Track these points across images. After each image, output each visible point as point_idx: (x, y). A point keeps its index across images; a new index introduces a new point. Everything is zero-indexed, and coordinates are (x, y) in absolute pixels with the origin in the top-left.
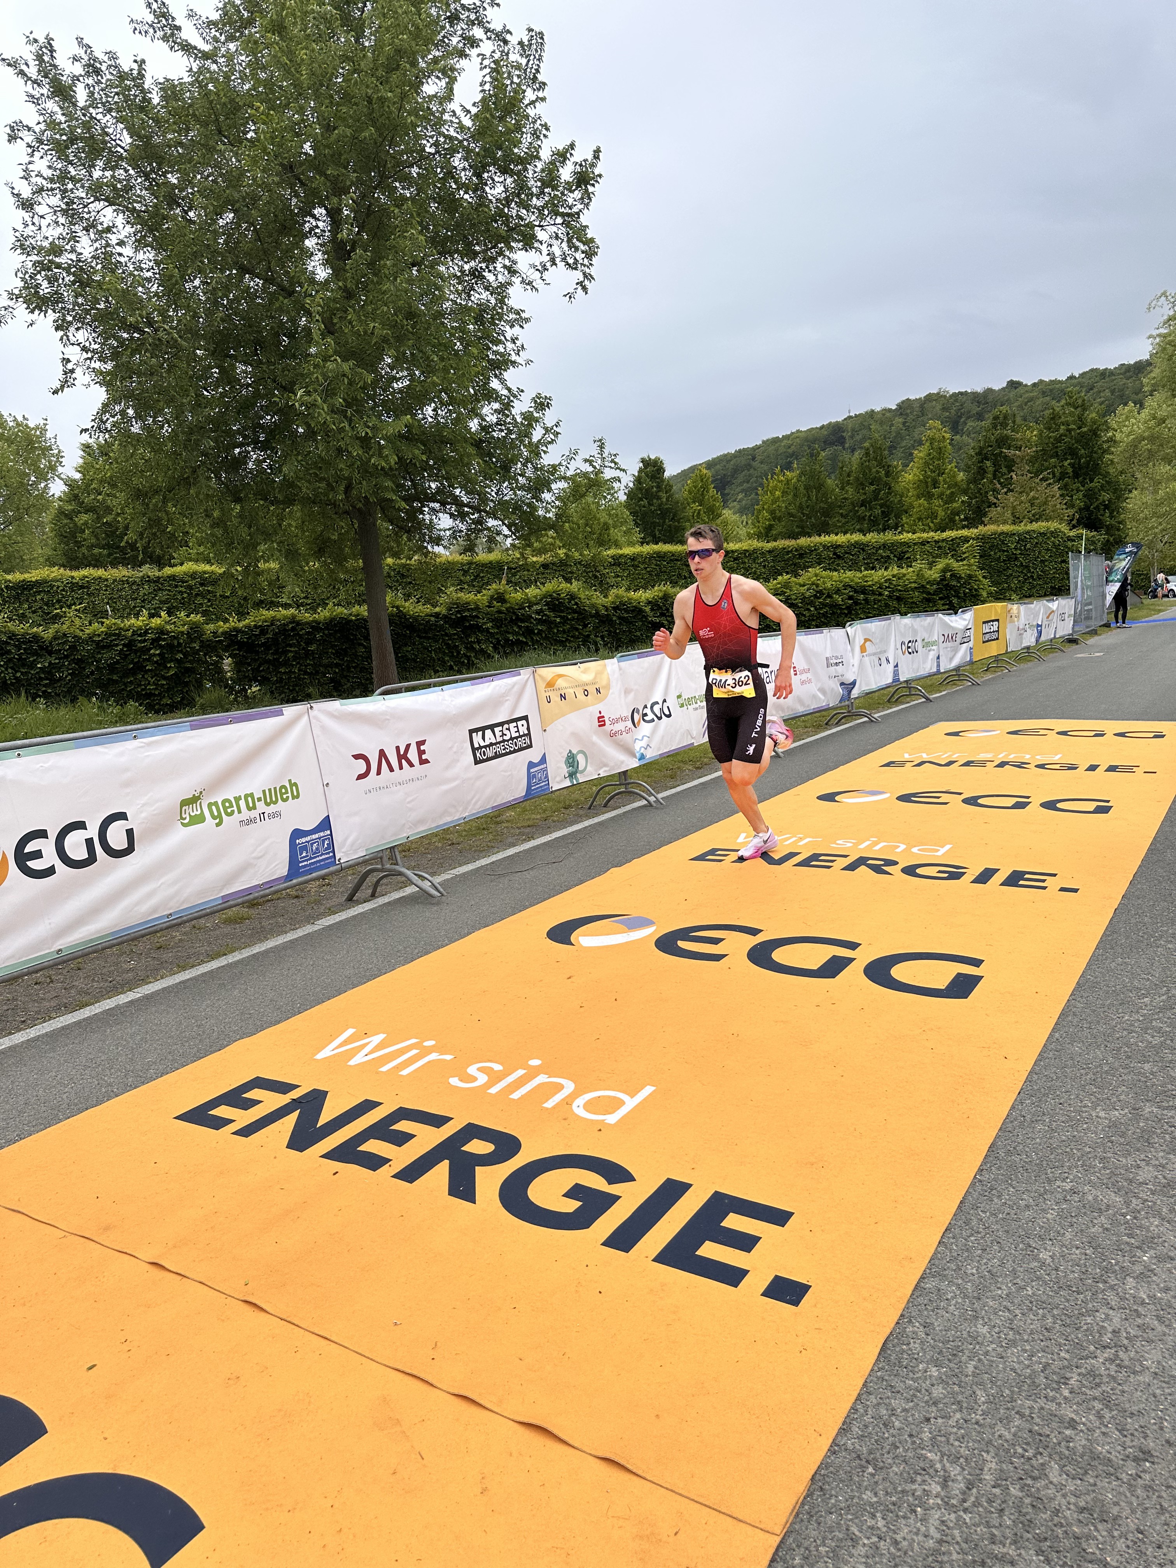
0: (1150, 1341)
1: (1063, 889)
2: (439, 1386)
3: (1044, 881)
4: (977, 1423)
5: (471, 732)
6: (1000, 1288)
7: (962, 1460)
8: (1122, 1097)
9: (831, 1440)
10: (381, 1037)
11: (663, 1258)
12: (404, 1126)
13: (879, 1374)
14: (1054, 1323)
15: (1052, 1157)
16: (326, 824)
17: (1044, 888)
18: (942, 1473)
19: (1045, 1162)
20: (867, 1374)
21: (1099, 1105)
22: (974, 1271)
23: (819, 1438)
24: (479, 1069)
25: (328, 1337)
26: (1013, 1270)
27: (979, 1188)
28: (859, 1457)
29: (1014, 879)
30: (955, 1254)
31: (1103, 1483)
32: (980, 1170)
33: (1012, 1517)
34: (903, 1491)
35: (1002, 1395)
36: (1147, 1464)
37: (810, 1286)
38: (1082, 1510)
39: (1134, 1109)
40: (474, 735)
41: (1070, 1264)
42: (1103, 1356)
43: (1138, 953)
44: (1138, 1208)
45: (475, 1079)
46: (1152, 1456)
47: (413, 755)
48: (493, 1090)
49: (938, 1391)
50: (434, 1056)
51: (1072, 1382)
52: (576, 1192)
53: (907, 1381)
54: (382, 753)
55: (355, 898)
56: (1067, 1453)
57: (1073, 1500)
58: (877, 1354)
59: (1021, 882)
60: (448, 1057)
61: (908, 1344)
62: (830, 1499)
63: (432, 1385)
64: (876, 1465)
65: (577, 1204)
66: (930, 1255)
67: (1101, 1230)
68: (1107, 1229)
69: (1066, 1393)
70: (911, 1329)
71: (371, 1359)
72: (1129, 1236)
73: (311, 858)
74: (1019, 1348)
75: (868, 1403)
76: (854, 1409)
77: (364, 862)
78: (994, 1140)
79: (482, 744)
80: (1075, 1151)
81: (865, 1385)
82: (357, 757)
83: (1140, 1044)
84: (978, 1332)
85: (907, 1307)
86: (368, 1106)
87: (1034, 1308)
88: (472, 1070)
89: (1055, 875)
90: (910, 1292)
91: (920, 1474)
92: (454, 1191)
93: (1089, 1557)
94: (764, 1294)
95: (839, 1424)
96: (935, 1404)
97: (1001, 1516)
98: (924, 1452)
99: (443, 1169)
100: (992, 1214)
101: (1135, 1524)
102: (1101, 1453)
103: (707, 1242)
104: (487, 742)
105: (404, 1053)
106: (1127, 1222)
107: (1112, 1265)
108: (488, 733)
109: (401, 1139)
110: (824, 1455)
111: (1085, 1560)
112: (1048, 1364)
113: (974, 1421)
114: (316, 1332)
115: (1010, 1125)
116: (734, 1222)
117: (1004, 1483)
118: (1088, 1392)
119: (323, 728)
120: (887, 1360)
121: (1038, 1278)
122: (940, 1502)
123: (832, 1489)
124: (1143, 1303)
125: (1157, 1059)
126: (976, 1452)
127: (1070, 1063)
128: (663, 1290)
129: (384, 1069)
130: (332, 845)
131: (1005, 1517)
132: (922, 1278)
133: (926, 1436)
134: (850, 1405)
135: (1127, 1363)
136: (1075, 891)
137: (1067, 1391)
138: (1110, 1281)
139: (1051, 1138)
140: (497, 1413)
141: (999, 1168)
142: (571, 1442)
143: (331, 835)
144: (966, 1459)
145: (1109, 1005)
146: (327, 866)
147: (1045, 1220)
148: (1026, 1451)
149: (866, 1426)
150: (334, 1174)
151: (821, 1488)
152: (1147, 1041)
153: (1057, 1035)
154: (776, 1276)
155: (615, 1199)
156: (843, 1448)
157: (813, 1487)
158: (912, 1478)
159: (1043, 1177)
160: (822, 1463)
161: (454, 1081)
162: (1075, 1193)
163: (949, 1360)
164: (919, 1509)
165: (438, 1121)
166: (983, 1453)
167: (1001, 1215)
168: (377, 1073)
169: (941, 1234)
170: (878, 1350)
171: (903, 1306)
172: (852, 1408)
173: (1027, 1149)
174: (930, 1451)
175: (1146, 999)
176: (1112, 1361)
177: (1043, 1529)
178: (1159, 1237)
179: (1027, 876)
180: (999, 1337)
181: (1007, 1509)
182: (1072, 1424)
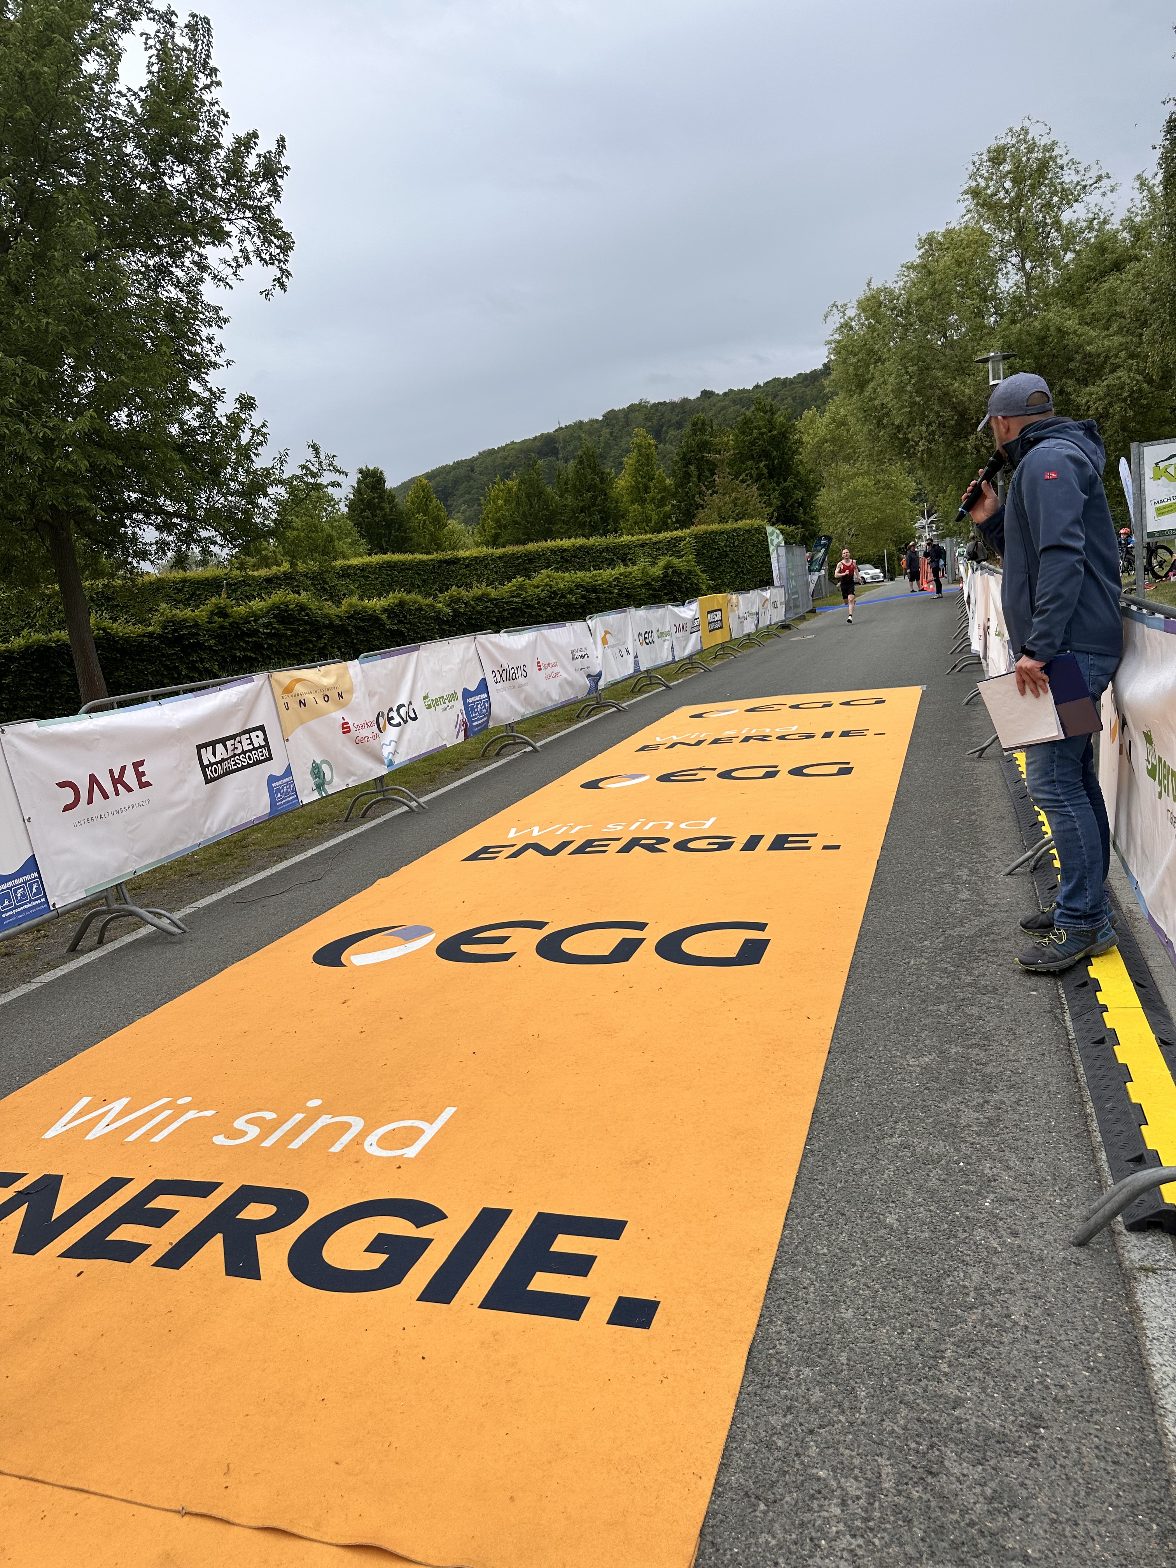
0: (1011, 1292)
1: (825, 848)
2: (237, 1521)
3: (807, 842)
4: (863, 1423)
5: (199, 747)
6: (854, 1265)
7: (856, 1471)
8: (927, 1042)
9: (713, 1481)
10: (125, 1101)
11: (489, 1303)
12: (162, 1202)
13: (750, 1389)
14: (917, 1292)
15: (875, 1113)
16: (31, 865)
17: (809, 848)
18: (839, 1491)
19: (870, 1121)
20: (737, 1392)
21: (907, 1053)
22: (825, 1251)
23: (700, 1482)
24: (247, 1122)
25: (86, 1488)
26: (864, 1241)
27: (811, 1160)
28: (747, 1495)
29: (780, 843)
30: (802, 1236)
31: (1006, 1463)
32: (809, 1140)
33: (922, 1527)
34: (802, 1524)
35: (882, 1385)
36: (1042, 1430)
37: (659, 1302)
38: (990, 1500)
39: (941, 1052)
40: (203, 750)
41: (918, 1224)
42: (973, 1317)
43: (908, 899)
44: (968, 1152)
45: (244, 1133)
46: (1043, 1420)
47: (130, 778)
48: (267, 1143)
49: (817, 1395)
50: (191, 1115)
51: (948, 1353)
52: (380, 1244)
53: (782, 1392)
54: (93, 779)
55: (78, 948)
56: (961, 1436)
57: (978, 1490)
58: (743, 1366)
59: (786, 845)
60: (209, 1113)
61: (774, 1348)
62: (725, 1554)
63: (228, 1522)
64: (766, 1500)
65: (384, 1257)
66: (778, 1242)
67: (938, 1183)
68: (944, 1180)
69: (945, 1368)
70: (774, 1330)
71: (146, 1506)
72: (966, 1183)
73: (16, 907)
74: (888, 1328)
75: (745, 1426)
76: (731, 1437)
77: (84, 905)
78: (816, 1105)
79: (213, 760)
80: (896, 1104)
81: (737, 1406)
82: (62, 785)
83: (931, 987)
84: (843, 1318)
85: (765, 1307)
86: (115, 1185)
87: (893, 1279)
88: (240, 1123)
89: (815, 835)
90: (765, 1288)
91: (817, 1499)
92: (232, 1269)
93: (1011, 1553)
94: (611, 1322)
95: (718, 1460)
96: (816, 1410)
97: (910, 1529)
98: (814, 1471)
99: (216, 1245)
100: (830, 1185)
101: (1046, 1503)
102: (994, 1429)
103: (538, 1273)
104: (219, 759)
105: (154, 1117)
106: (961, 1170)
107: (958, 1218)
108: (219, 747)
109: (161, 1218)
110: (708, 1501)
111: (1007, 1559)
112: (921, 1340)
113: (859, 1421)
114: (69, 1485)
115: (828, 1087)
116: (564, 1244)
117: (905, 1487)
118: (966, 1361)
119: (18, 754)
120: (755, 1371)
121: (891, 1246)
122: (841, 1527)
123: (725, 1541)
124: (996, 1252)
125: (950, 999)
126: (869, 1458)
127: (870, 1014)
128: (496, 1340)
129: (131, 1138)
130: (42, 890)
131: (915, 1529)
132: (774, 1269)
133: (813, 1450)
134: (724, 1434)
135: (995, 1321)
136: (837, 847)
137: (945, 1366)
138: (960, 1235)
139: (870, 1094)
140: (316, 1541)
141: (826, 1135)
142: (412, 1557)
143: (40, 877)
144: (861, 1469)
145: (893, 953)
146: (40, 914)
147: (882, 1182)
148: (919, 1444)
149: (748, 1455)
150: (79, 1275)
151: (712, 1543)
152: (937, 982)
153: (852, 988)
154: (620, 1298)
155: (425, 1243)
156: (728, 1486)
157: (703, 1543)
158: (808, 1505)
159: (872, 1135)
160: (708, 1513)
161: (219, 1140)
162: (905, 1148)
163: (819, 1356)
164: (823, 1542)
165: (203, 1189)
166: (876, 1458)
167: (839, 1185)
168: (122, 1144)
169: (784, 1217)
170: (744, 1362)
171: (761, 1304)
172: (729, 1436)
173: (850, 1110)
174: (821, 1470)
175: (926, 943)
176: (982, 1322)
177: (957, 1533)
178: (995, 1180)
179: (790, 839)
180: (866, 1319)
181: (914, 1519)
182: (958, 1403)
